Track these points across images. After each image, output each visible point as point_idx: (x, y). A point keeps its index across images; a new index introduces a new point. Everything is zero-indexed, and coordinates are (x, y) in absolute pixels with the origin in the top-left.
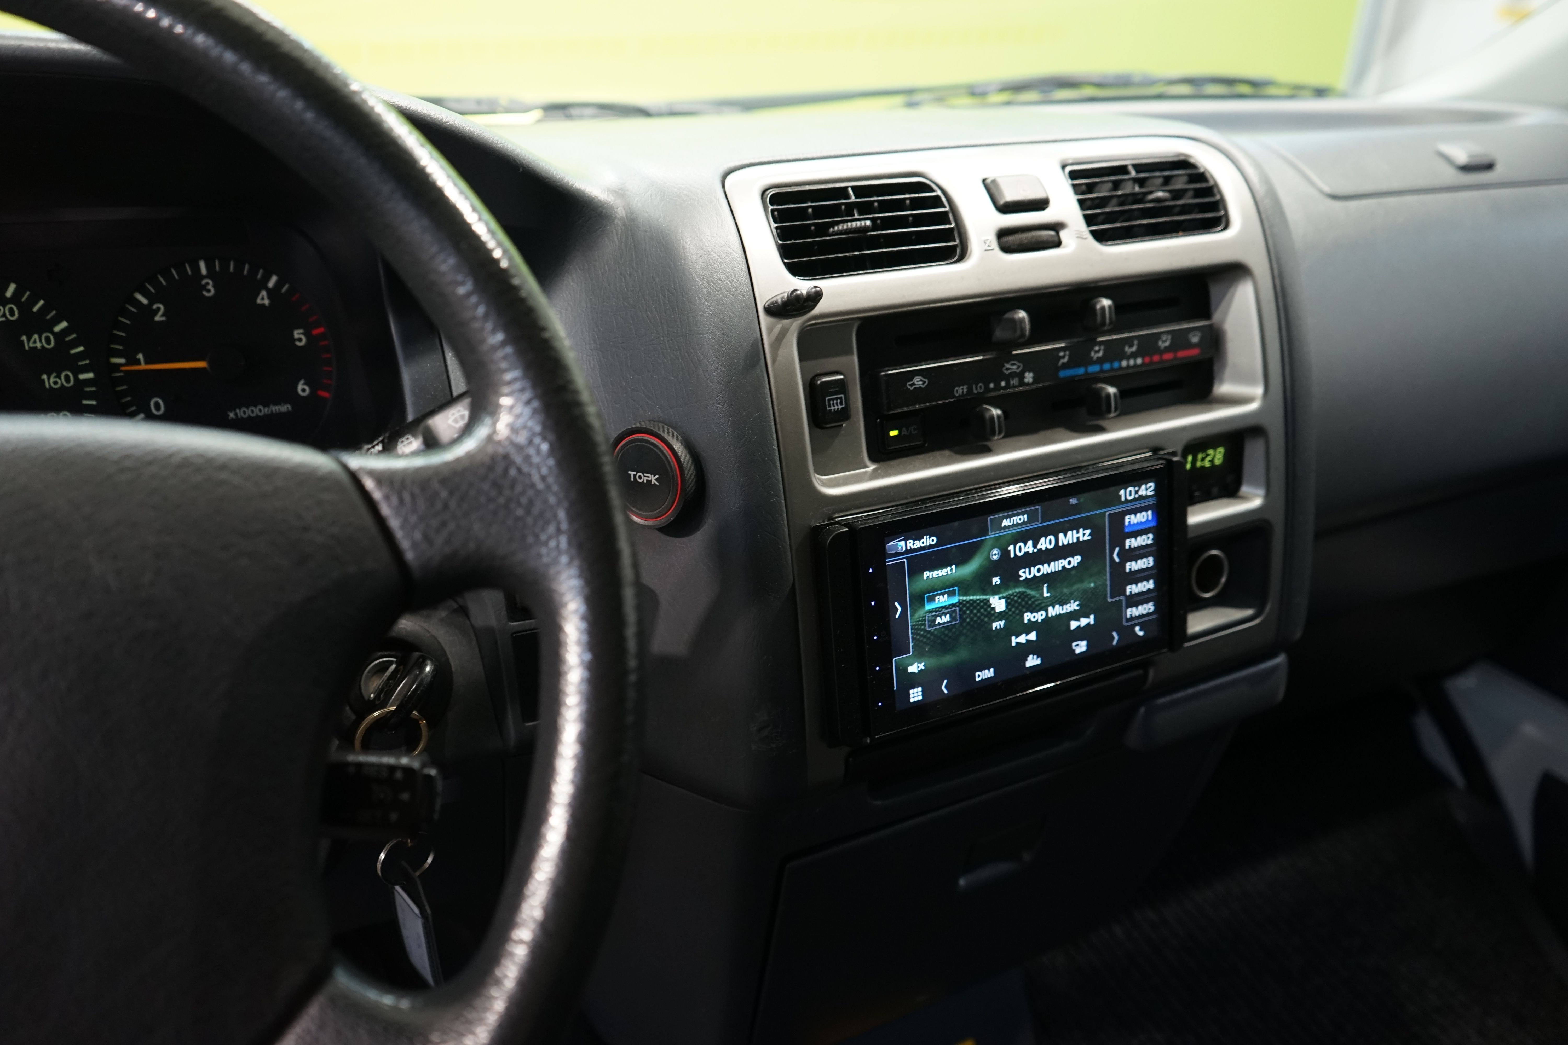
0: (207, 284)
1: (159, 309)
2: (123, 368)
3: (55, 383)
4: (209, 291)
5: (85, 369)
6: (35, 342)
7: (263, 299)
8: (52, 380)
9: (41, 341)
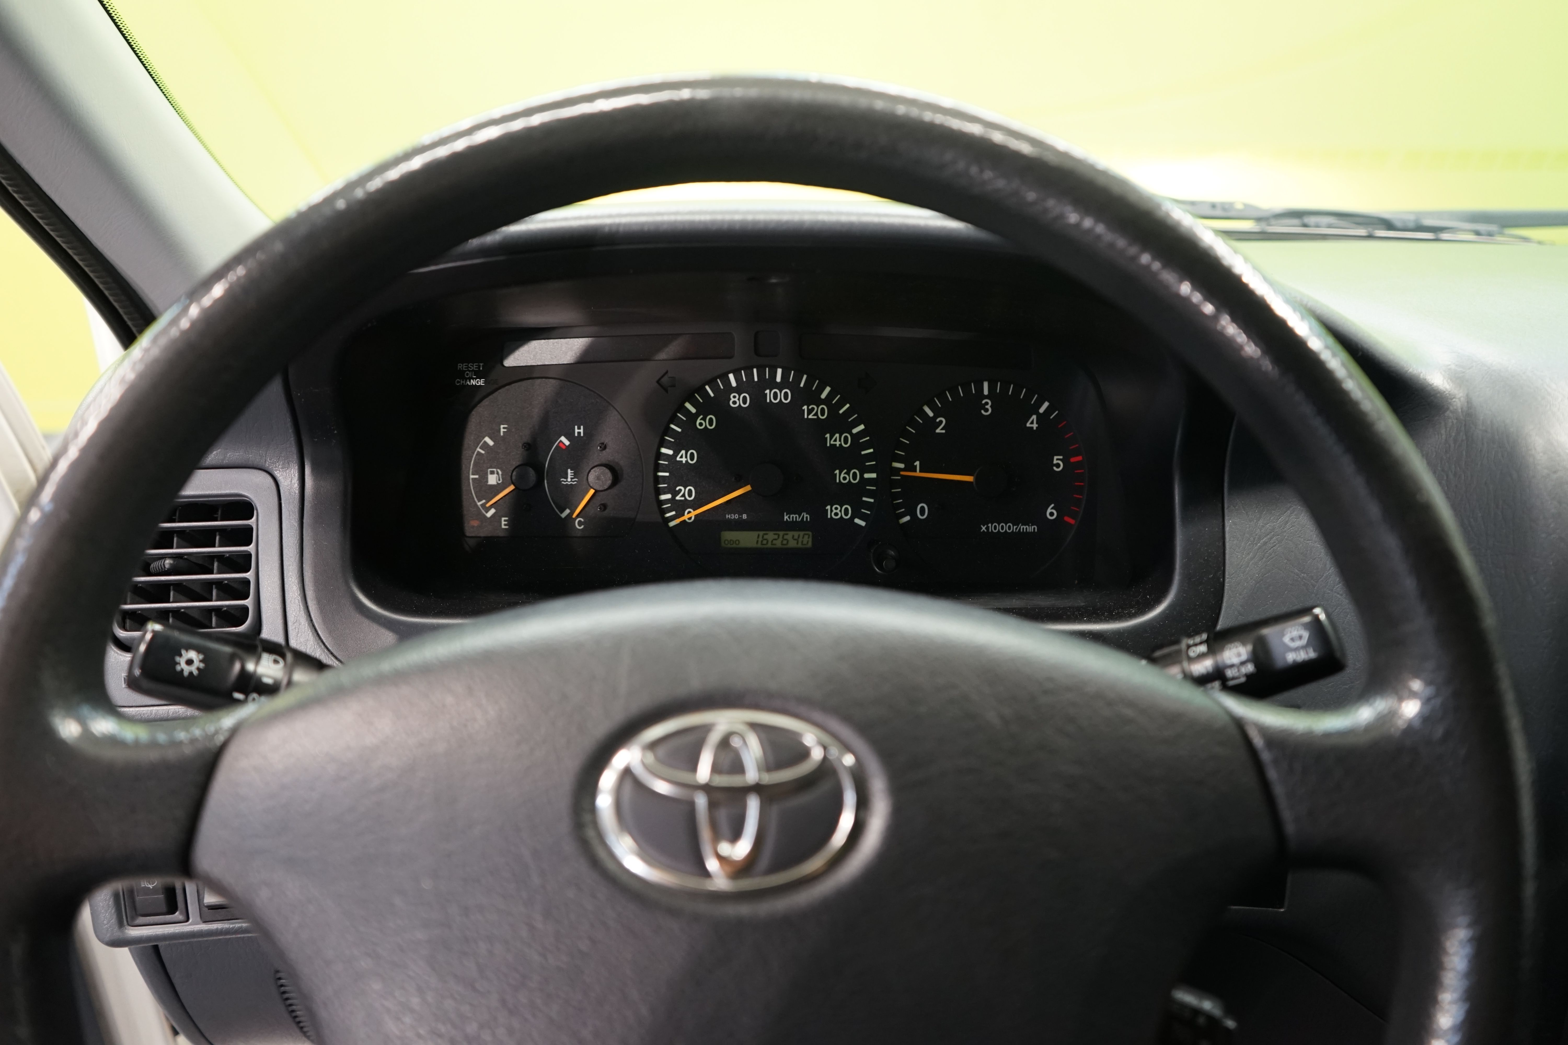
0: (987, 403)
1: (941, 422)
2: (902, 473)
3: (845, 478)
4: (987, 410)
5: (870, 470)
6: (835, 440)
7: (1032, 423)
8: (842, 475)
9: (840, 440)
